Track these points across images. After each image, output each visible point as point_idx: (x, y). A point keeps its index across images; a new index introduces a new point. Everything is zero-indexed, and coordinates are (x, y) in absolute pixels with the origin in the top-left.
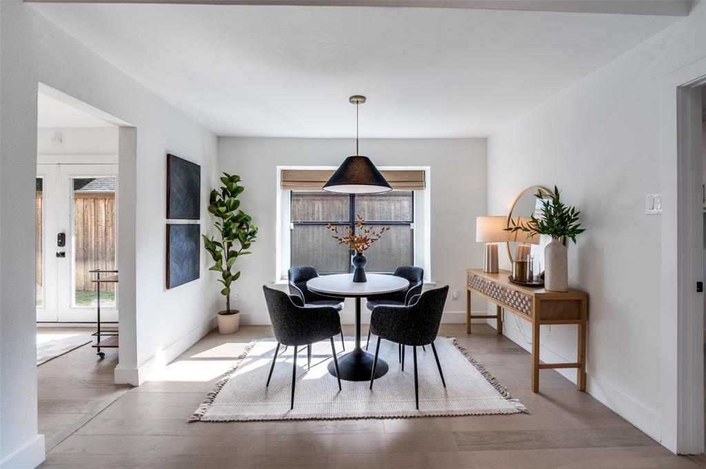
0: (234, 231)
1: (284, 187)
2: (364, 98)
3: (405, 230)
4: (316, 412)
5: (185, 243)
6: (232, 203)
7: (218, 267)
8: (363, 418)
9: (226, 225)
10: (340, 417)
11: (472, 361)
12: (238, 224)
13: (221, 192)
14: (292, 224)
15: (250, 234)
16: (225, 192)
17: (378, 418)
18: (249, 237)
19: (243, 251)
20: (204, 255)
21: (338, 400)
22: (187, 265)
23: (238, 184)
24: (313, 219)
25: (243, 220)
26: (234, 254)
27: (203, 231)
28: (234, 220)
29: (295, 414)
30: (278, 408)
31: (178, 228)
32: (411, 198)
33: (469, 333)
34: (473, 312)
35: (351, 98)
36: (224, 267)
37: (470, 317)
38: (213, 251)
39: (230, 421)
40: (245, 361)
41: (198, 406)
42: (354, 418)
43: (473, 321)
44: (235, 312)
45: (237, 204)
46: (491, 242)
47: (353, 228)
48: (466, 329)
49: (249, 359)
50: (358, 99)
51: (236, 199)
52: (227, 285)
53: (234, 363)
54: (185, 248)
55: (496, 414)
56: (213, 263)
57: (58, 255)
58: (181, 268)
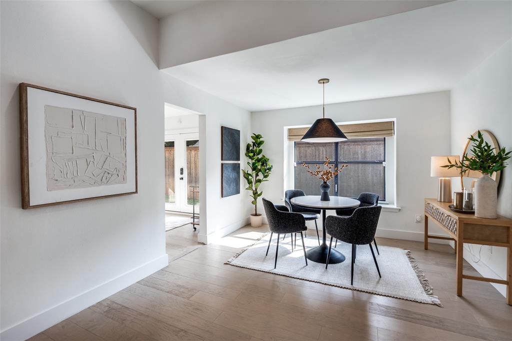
0: (259, 167)
1: (290, 139)
2: (328, 80)
3: (380, 167)
4: (288, 273)
5: (231, 174)
6: (258, 151)
7: (250, 188)
8: (314, 282)
9: (253, 164)
10: (300, 278)
11: (415, 267)
12: (260, 163)
13: (252, 144)
14: (295, 163)
15: (268, 169)
16: (254, 144)
17: (323, 284)
18: (267, 171)
19: (264, 179)
20: (243, 181)
21: (303, 270)
22: (233, 186)
23: (261, 139)
24: (319, 160)
25: (264, 161)
26: (260, 181)
27: (242, 167)
28: (258, 160)
29: (275, 271)
30: (268, 266)
31: (227, 166)
32: (383, 142)
33: (426, 249)
34: (429, 234)
35: (319, 81)
36: (254, 188)
37: (427, 236)
38: (248, 179)
39: (242, 267)
40: (260, 241)
41: (230, 258)
42: (308, 280)
43: (430, 240)
44: (260, 215)
45: (261, 151)
46: (443, 177)
47: (336, 166)
48: (424, 245)
49: (262, 241)
50: (324, 81)
51: (260, 148)
52: (255, 199)
53: (253, 242)
54: (231, 177)
55: (411, 300)
56: (248, 186)
57: (180, 179)
58: (229, 188)
